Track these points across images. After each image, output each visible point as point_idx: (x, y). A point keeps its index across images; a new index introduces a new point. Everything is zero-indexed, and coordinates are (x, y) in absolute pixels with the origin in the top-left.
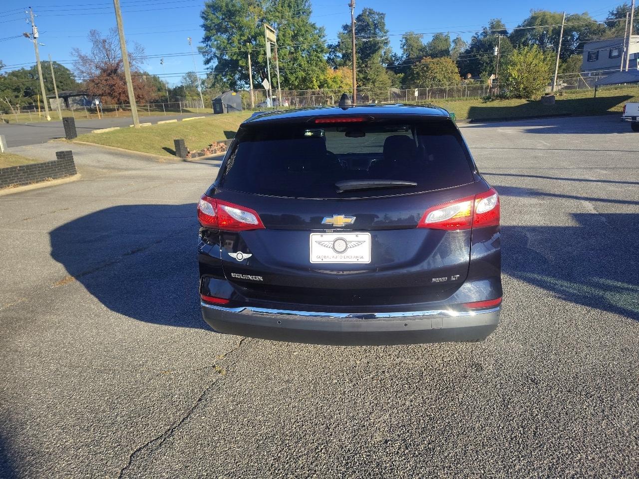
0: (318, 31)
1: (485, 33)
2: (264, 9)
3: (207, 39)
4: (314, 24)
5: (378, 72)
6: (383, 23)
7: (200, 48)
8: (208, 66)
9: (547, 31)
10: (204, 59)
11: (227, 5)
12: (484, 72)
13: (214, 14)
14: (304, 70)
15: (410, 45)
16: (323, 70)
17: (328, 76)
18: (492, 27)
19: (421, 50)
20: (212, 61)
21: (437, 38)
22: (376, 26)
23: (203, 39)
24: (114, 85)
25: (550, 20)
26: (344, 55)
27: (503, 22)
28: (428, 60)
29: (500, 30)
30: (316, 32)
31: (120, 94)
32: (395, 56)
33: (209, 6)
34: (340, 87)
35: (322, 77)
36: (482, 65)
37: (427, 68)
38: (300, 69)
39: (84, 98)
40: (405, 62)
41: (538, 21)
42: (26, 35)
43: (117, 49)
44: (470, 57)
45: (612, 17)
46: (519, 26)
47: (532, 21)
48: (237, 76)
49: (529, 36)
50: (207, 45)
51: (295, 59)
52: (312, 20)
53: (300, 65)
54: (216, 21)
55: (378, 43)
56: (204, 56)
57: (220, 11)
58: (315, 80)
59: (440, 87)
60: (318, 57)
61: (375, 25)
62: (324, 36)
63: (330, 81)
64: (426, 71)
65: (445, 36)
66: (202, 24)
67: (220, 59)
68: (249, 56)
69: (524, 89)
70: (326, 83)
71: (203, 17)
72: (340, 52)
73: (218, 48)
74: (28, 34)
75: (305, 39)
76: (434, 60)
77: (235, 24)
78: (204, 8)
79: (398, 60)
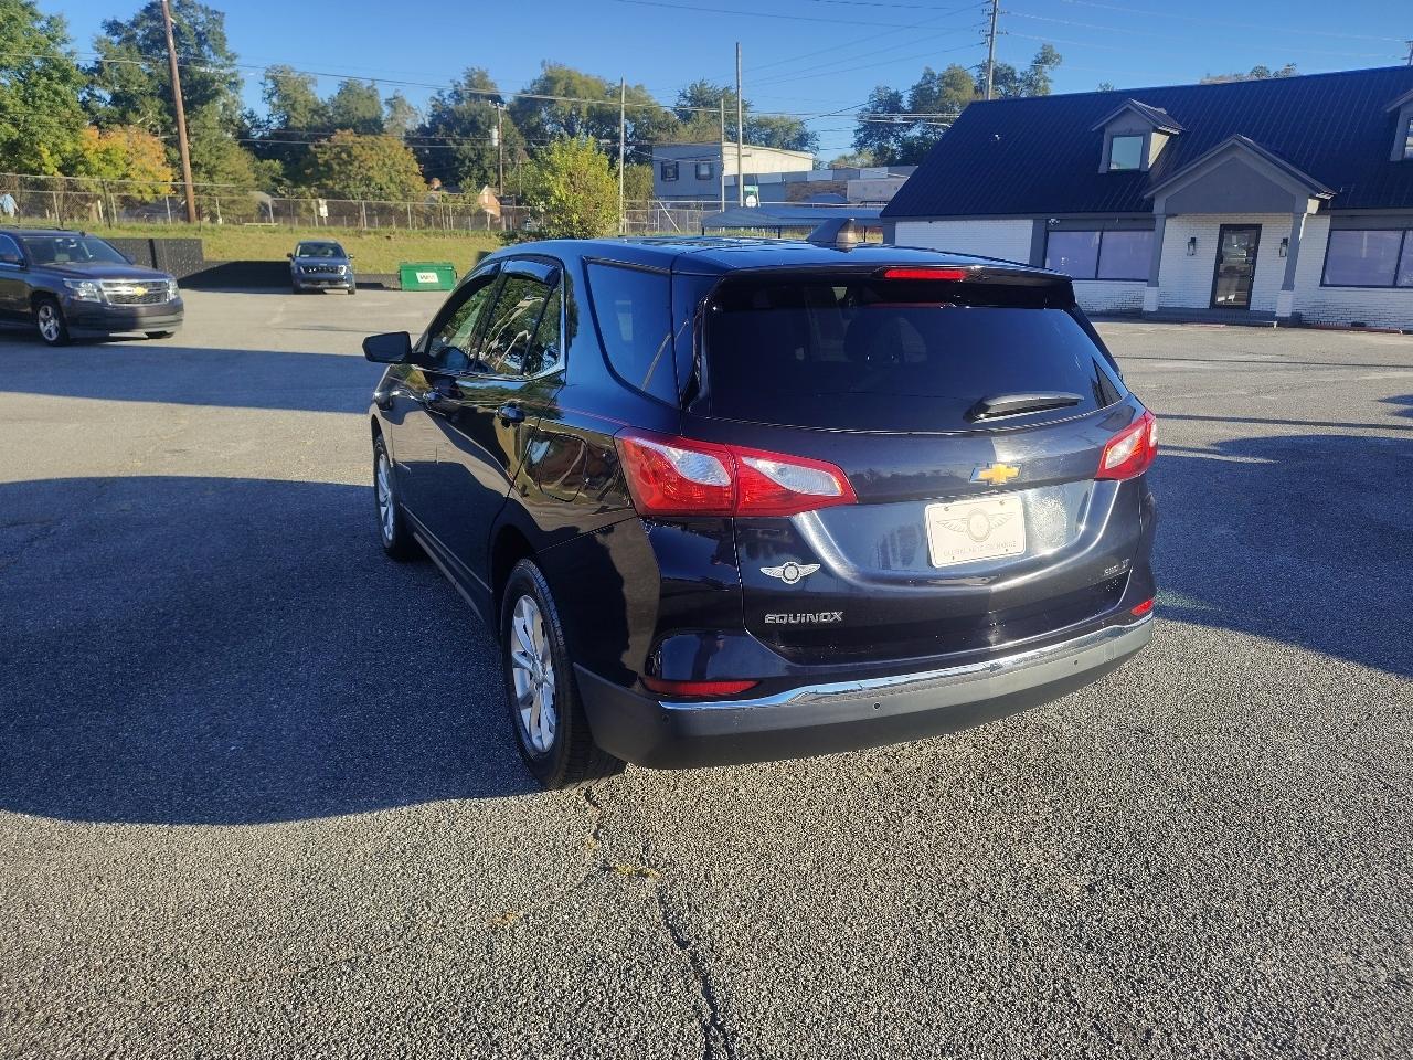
1: (457, 96)
5: (219, 149)
6: (221, 35)
9: (579, 112)
12: (468, 179)
15: (285, 97)
16: (72, 128)
17: (85, 144)
18: (471, 84)
19: (315, 112)
21: (348, 89)
22: (201, 39)
25: (581, 90)
26: (116, 99)
27: (491, 79)
28: (346, 137)
29: (486, 92)
30: (38, 26)
32: (251, 116)
34: (125, 176)
35: (68, 146)
36: (462, 163)
37: (349, 155)
40: (276, 135)
41: (560, 87)
44: (433, 142)
45: (684, 103)
46: (524, 92)
47: (548, 84)
49: (544, 114)
55: (213, 81)
58: (48, 152)
59: (383, 201)
60: (56, 93)
61: (199, 35)
62: (64, 41)
63: (92, 158)
64: (346, 163)
65: (368, 88)
69: (580, 222)
70: (82, 163)
72: (103, 86)
76: (362, 139)
79: (259, 126)
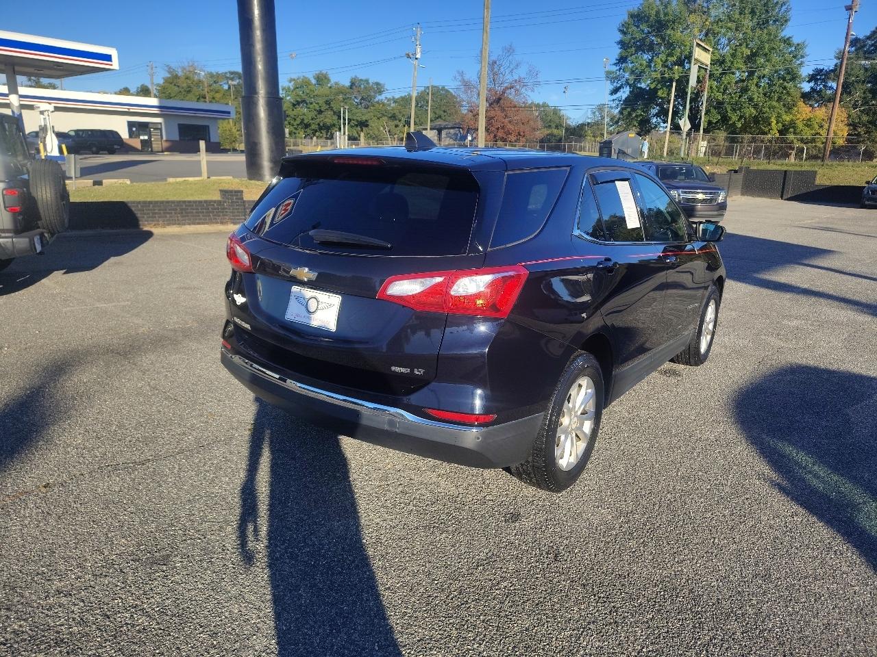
0: (793, 49)
2: (712, 19)
3: (622, 60)
4: (788, 39)
7: (608, 73)
8: (615, 97)
10: (611, 87)
11: (658, 13)
13: (638, 27)
14: (756, 106)
16: (789, 108)
17: (799, 116)
20: (622, 90)
23: (617, 60)
24: (493, 118)
30: (790, 50)
31: (498, 129)
33: (632, 16)
34: (817, 134)
35: (787, 118)
38: (750, 104)
39: (460, 132)
42: (408, 56)
43: (507, 73)
48: (654, 111)
50: (620, 69)
51: (745, 90)
52: (786, 32)
53: (751, 99)
54: (638, 36)
56: (612, 83)
57: (647, 22)
58: (775, 122)
60: (785, 88)
62: (804, 56)
63: (800, 125)
66: (618, 39)
67: (633, 86)
68: (674, 84)
70: (793, 127)
71: (620, 31)
73: (632, 72)
74: (410, 55)
75: (768, 61)
77: (663, 39)
78: (626, 18)
